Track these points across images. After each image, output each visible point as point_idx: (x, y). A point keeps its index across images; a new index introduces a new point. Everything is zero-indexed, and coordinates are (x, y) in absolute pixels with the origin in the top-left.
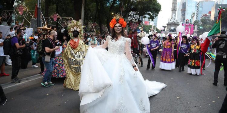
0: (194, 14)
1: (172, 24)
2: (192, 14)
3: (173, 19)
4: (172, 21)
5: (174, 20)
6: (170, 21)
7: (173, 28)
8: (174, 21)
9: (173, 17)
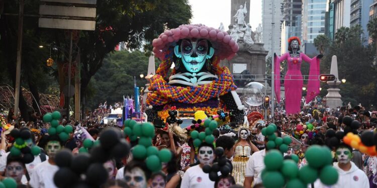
4: (234, 38)
8: (241, 40)
9: (237, 22)
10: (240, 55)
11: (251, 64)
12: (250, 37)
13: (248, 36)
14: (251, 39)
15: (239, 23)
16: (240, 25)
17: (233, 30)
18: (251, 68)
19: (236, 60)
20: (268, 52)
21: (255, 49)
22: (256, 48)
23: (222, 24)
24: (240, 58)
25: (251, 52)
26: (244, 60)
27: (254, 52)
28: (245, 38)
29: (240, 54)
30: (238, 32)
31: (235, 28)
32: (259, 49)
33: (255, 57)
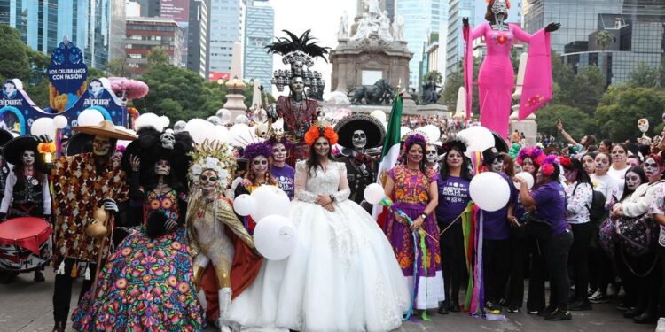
0: (434, 37)
1: (365, 52)
2: (427, 40)
3: (367, 19)
4: (364, 32)
5: (375, 28)
6: (354, 32)
7: (371, 78)
8: (374, 36)
9: (367, 10)
10: (372, 58)
11: (388, 72)
12: (388, 31)
13: (384, 30)
14: (389, 34)
15: (370, 11)
16: (372, 14)
17: (362, 21)
18: (388, 77)
19: (367, 65)
20: (412, 54)
21: (395, 49)
22: (396, 47)
23: (345, 12)
24: (373, 62)
25: (389, 54)
26: (379, 66)
27: (394, 54)
28: (380, 33)
29: (373, 56)
30: (370, 25)
31: (365, 18)
32: (401, 49)
33: (395, 61)
